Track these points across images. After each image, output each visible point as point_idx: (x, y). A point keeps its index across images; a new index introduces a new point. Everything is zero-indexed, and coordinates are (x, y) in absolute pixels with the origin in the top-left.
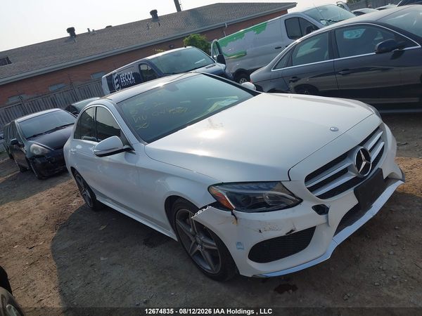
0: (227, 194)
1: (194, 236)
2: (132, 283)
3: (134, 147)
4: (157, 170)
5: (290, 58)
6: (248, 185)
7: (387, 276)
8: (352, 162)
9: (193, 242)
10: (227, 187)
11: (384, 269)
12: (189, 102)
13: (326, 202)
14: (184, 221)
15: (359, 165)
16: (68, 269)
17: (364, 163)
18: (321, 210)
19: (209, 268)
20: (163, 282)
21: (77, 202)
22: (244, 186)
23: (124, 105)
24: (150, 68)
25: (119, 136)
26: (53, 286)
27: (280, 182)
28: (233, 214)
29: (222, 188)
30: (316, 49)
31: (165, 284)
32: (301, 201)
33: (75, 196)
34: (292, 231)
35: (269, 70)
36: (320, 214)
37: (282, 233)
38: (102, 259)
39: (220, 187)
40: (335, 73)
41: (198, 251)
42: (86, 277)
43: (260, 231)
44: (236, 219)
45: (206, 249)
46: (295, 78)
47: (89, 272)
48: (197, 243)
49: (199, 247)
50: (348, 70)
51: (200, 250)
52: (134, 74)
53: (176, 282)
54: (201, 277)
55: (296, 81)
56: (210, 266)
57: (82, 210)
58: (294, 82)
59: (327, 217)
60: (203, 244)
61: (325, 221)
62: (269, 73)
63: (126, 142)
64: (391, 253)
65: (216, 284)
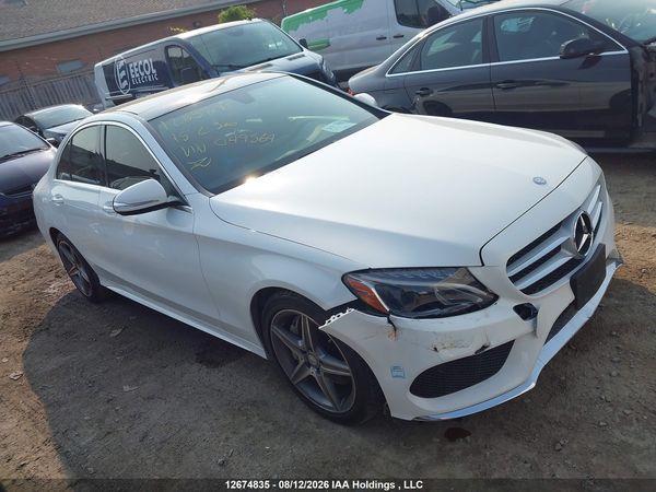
0: (376, 287)
1: (304, 352)
2: (190, 431)
3: (189, 199)
4: (220, 238)
5: (418, 56)
6: (412, 272)
7: (615, 410)
8: (568, 235)
9: (302, 362)
10: (376, 276)
11: (609, 400)
12: (259, 120)
13: (534, 299)
14: (286, 328)
15: (578, 240)
16: (64, 409)
17: (585, 237)
18: (526, 312)
19: (329, 404)
20: (247, 427)
21: (60, 286)
22: (405, 274)
23: (164, 125)
24: (186, 55)
25: (157, 178)
26: (42, 438)
27: (466, 267)
28: (390, 322)
29: (367, 277)
30: (452, 45)
31: (251, 430)
32: (496, 298)
33: (52, 276)
34: (484, 347)
35: (382, 74)
36: (524, 318)
37: (469, 351)
38: (126, 388)
39: (363, 276)
40: (490, 85)
41: (310, 378)
42: (101, 421)
43: (436, 349)
44: (395, 329)
45: (327, 374)
46: (425, 89)
47: (106, 413)
48: (308, 364)
49: (312, 371)
50: (512, 82)
51: (314, 375)
52: (156, 64)
53: (270, 427)
54: (312, 418)
55: (428, 94)
56: (332, 402)
57: (70, 301)
58: (422, 95)
59: (535, 323)
60: (321, 366)
61: (530, 329)
62: (382, 80)
63: (172, 190)
64: (614, 373)
65: (340, 429)
